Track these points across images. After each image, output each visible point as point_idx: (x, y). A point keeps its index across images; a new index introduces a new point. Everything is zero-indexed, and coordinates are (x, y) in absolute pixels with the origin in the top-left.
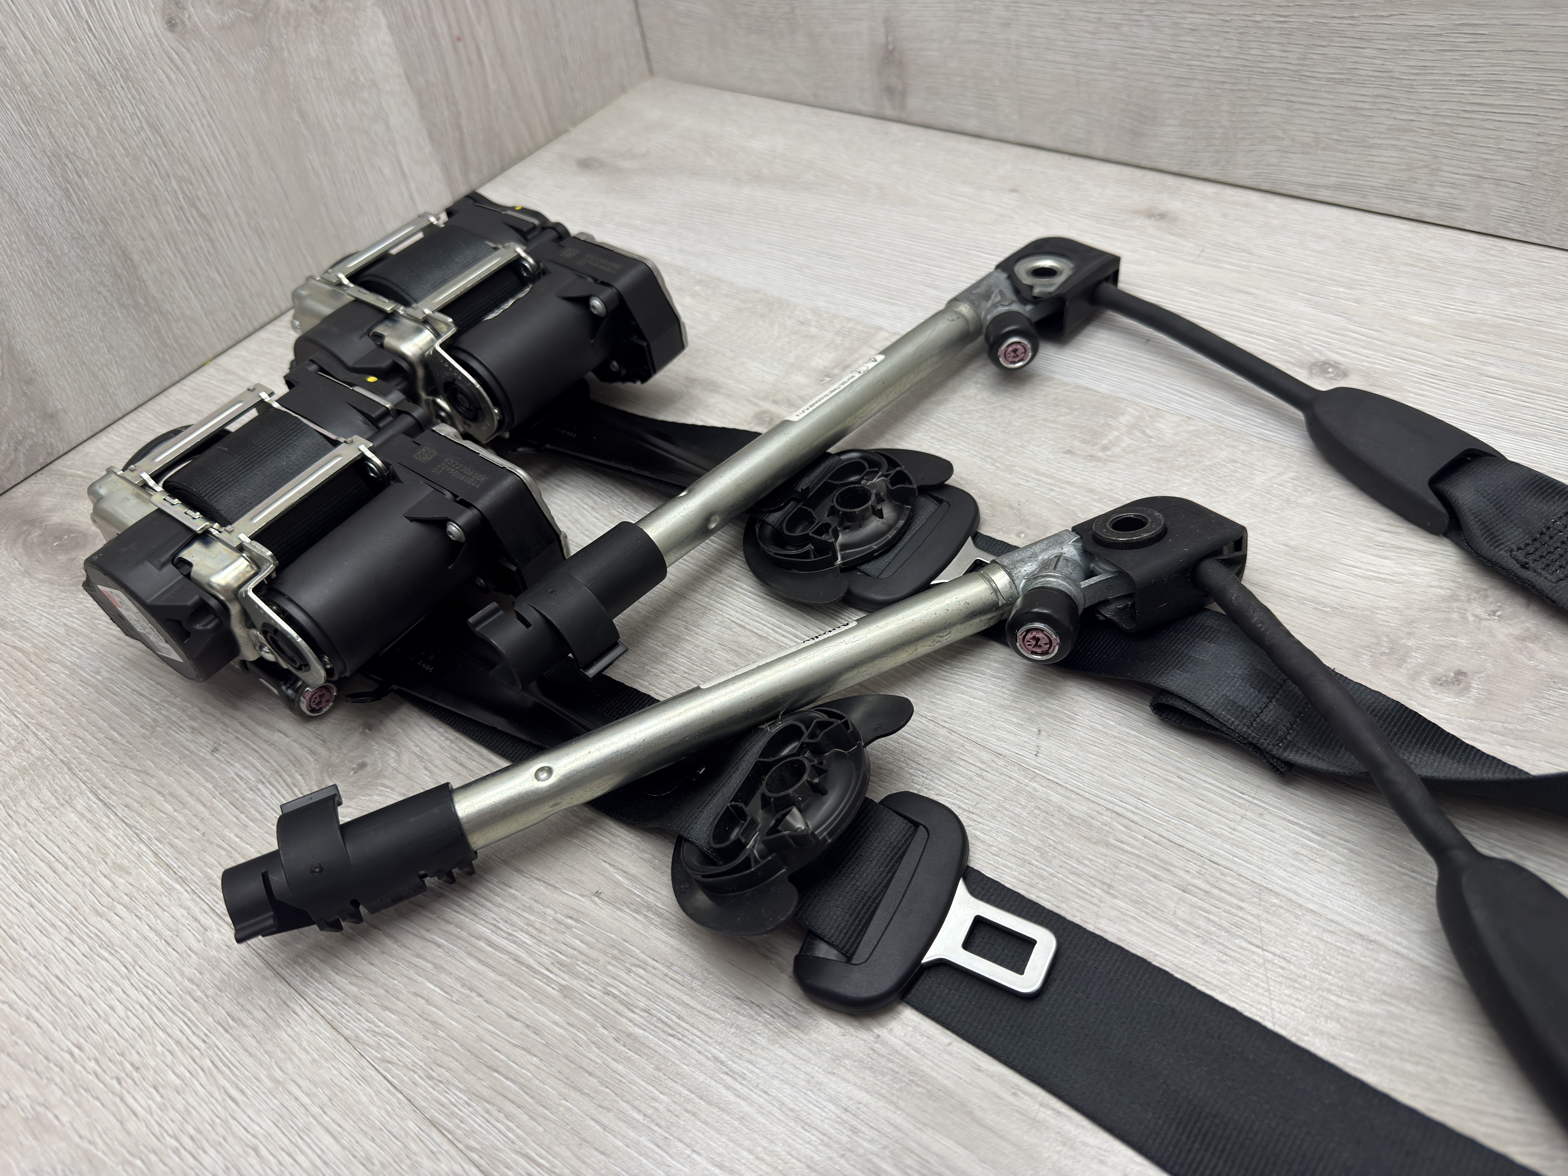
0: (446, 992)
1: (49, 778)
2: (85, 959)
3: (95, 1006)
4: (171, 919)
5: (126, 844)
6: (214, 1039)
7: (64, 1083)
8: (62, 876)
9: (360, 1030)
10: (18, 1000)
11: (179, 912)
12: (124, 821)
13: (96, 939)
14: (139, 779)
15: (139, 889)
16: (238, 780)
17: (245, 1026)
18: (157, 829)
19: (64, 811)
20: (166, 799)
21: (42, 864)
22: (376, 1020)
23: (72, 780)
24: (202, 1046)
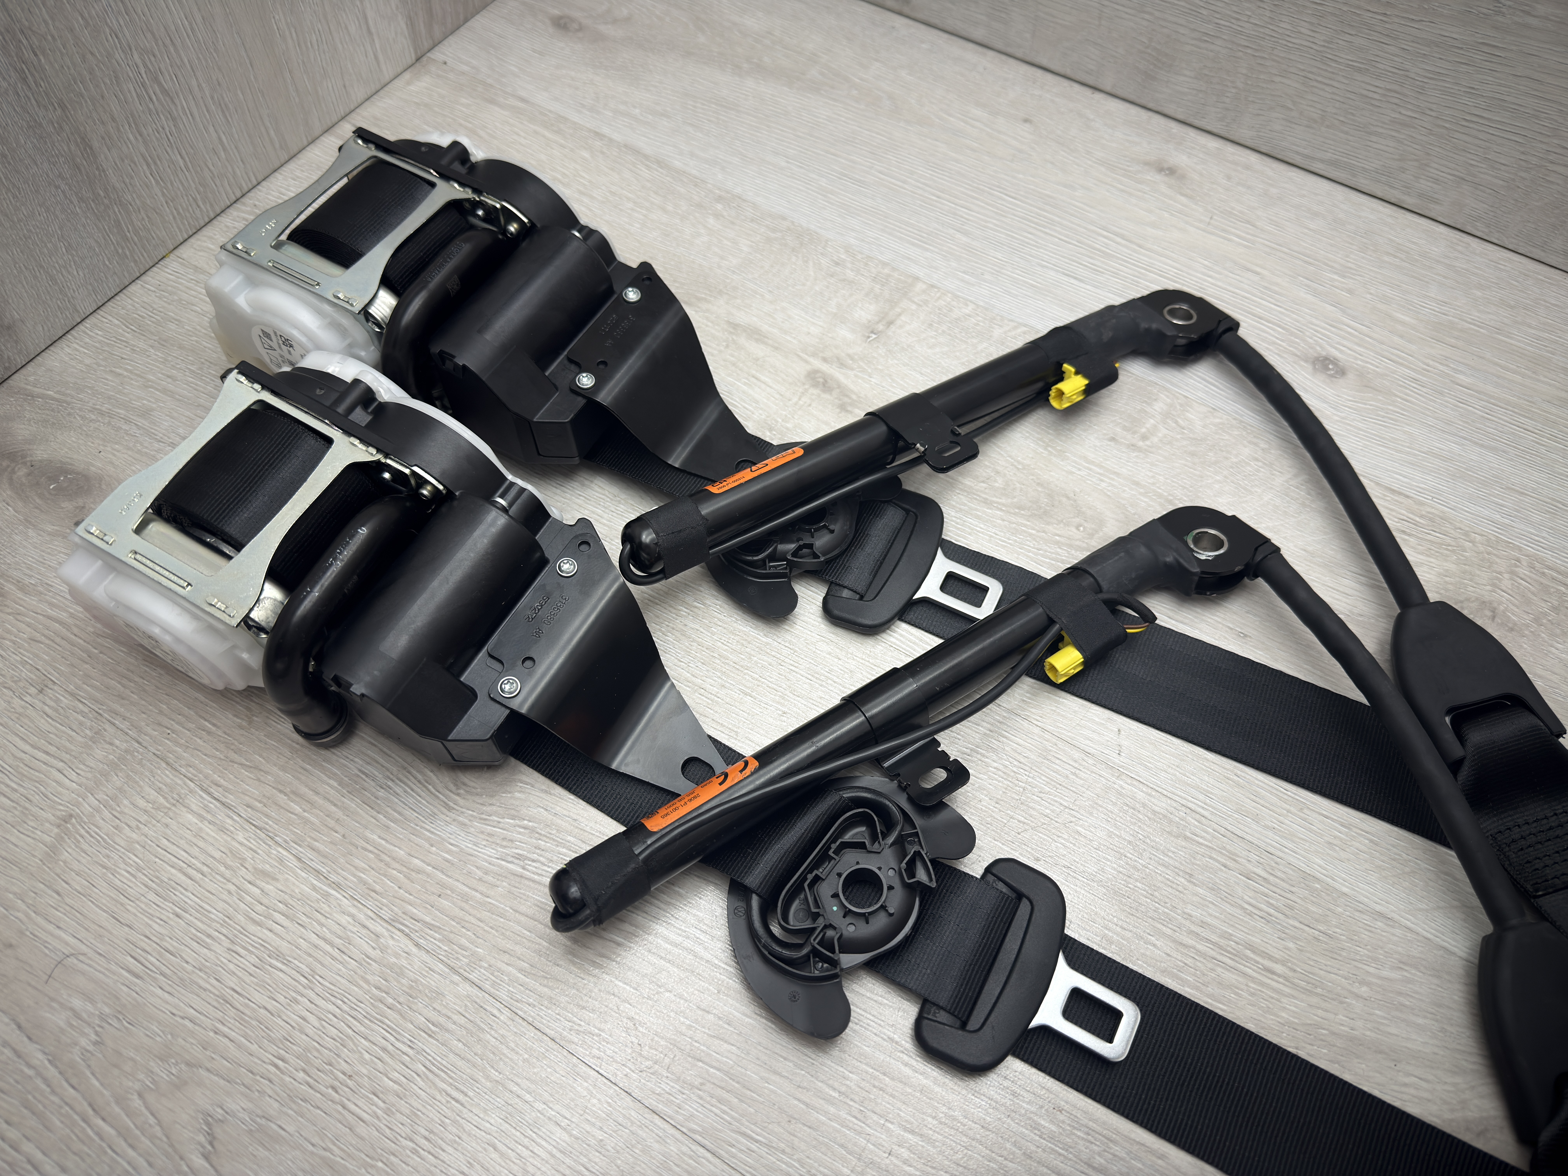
1: (147, 773)
2: (257, 970)
3: (285, 1018)
4: (338, 926)
5: (261, 847)
6: (420, 1044)
7: (278, 1094)
8: (201, 883)
9: (564, 1030)
10: (198, 1015)
11: (344, 920)
12: (251, 823)
13: (262, 949)
14: (252, 776)
15: (292, 896)
16: (364, 777)
17: (447, 1030)
18: (291, 830)
19: (178, 811)
20: (289, 799)
21: (173, 871)
22: (575, 1019)
23: (175, 776)
24: (410, 1052)
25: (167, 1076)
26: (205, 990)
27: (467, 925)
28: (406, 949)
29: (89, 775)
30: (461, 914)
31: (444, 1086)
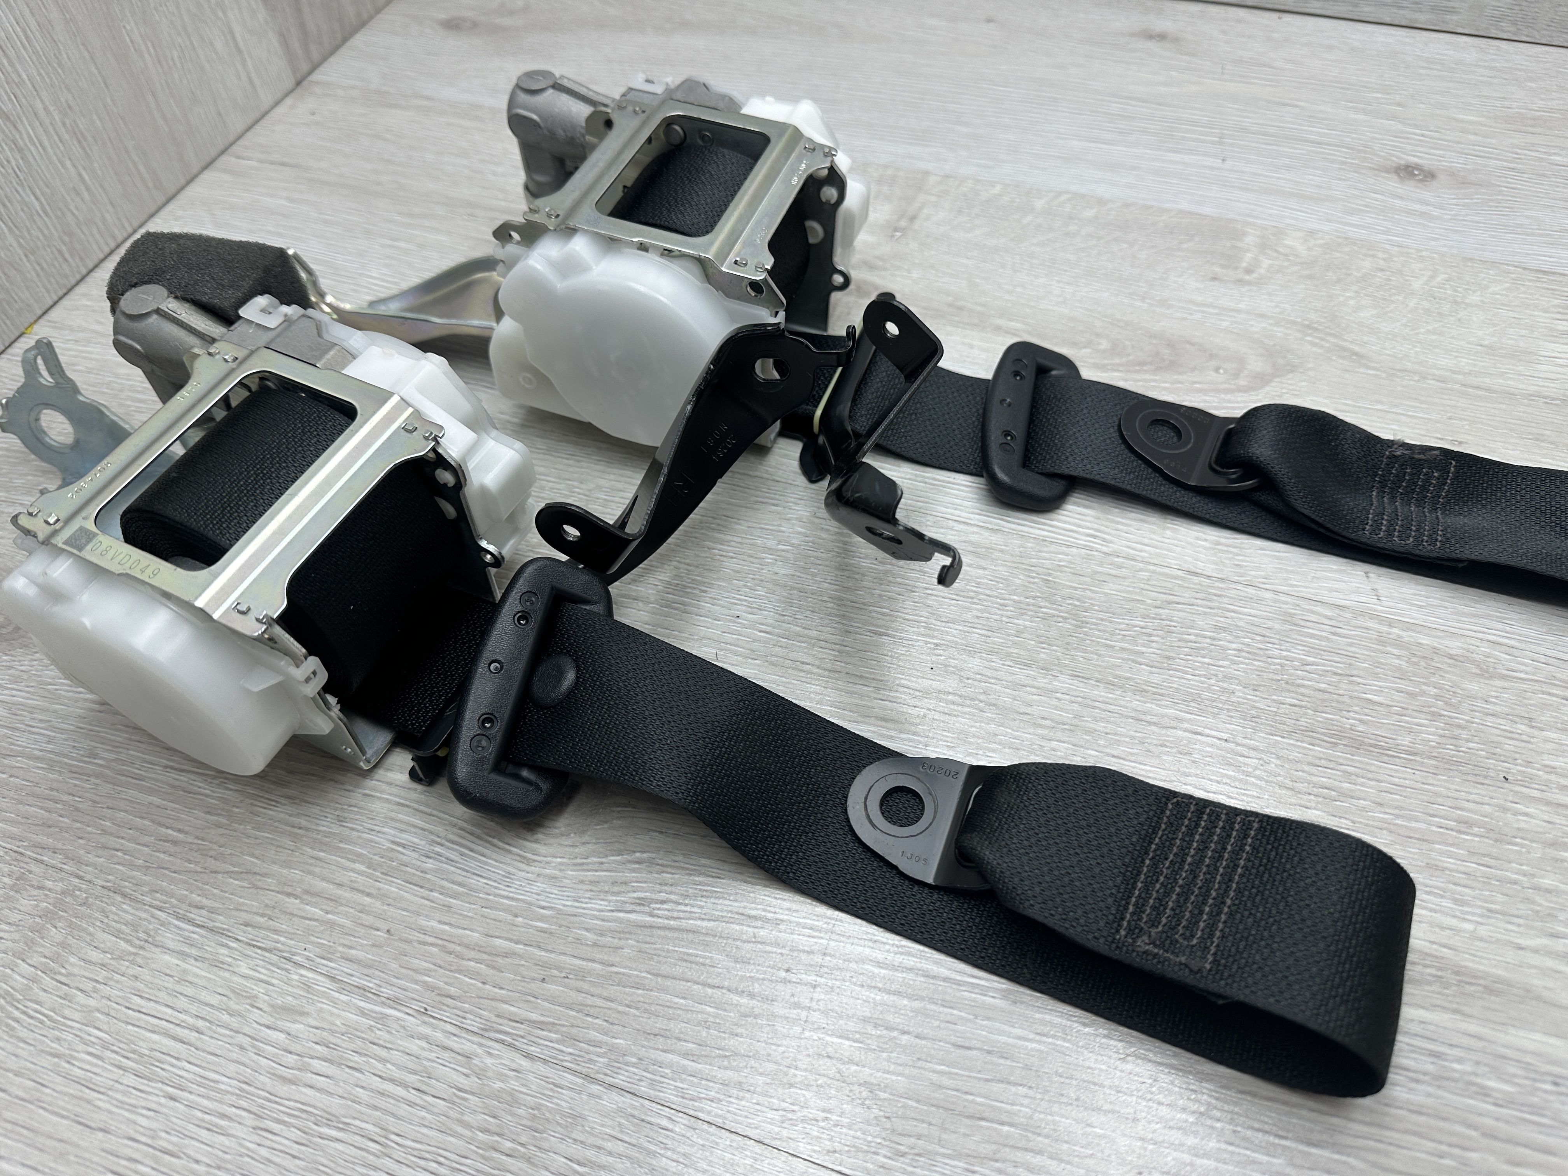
5: (275, 975)
8: (199, 1044)
11: (414, 1046)
12: (254, 946)
13: (304, 1115)
14: (243, 884)
16: (400, 849)
18: (312, 943)
19: (149, 955)
20: (302, 901)
21: (155, 1037)
23: (137, 909)
27: (592, 1011)
28: (514, 1066)
30: (580, 997)
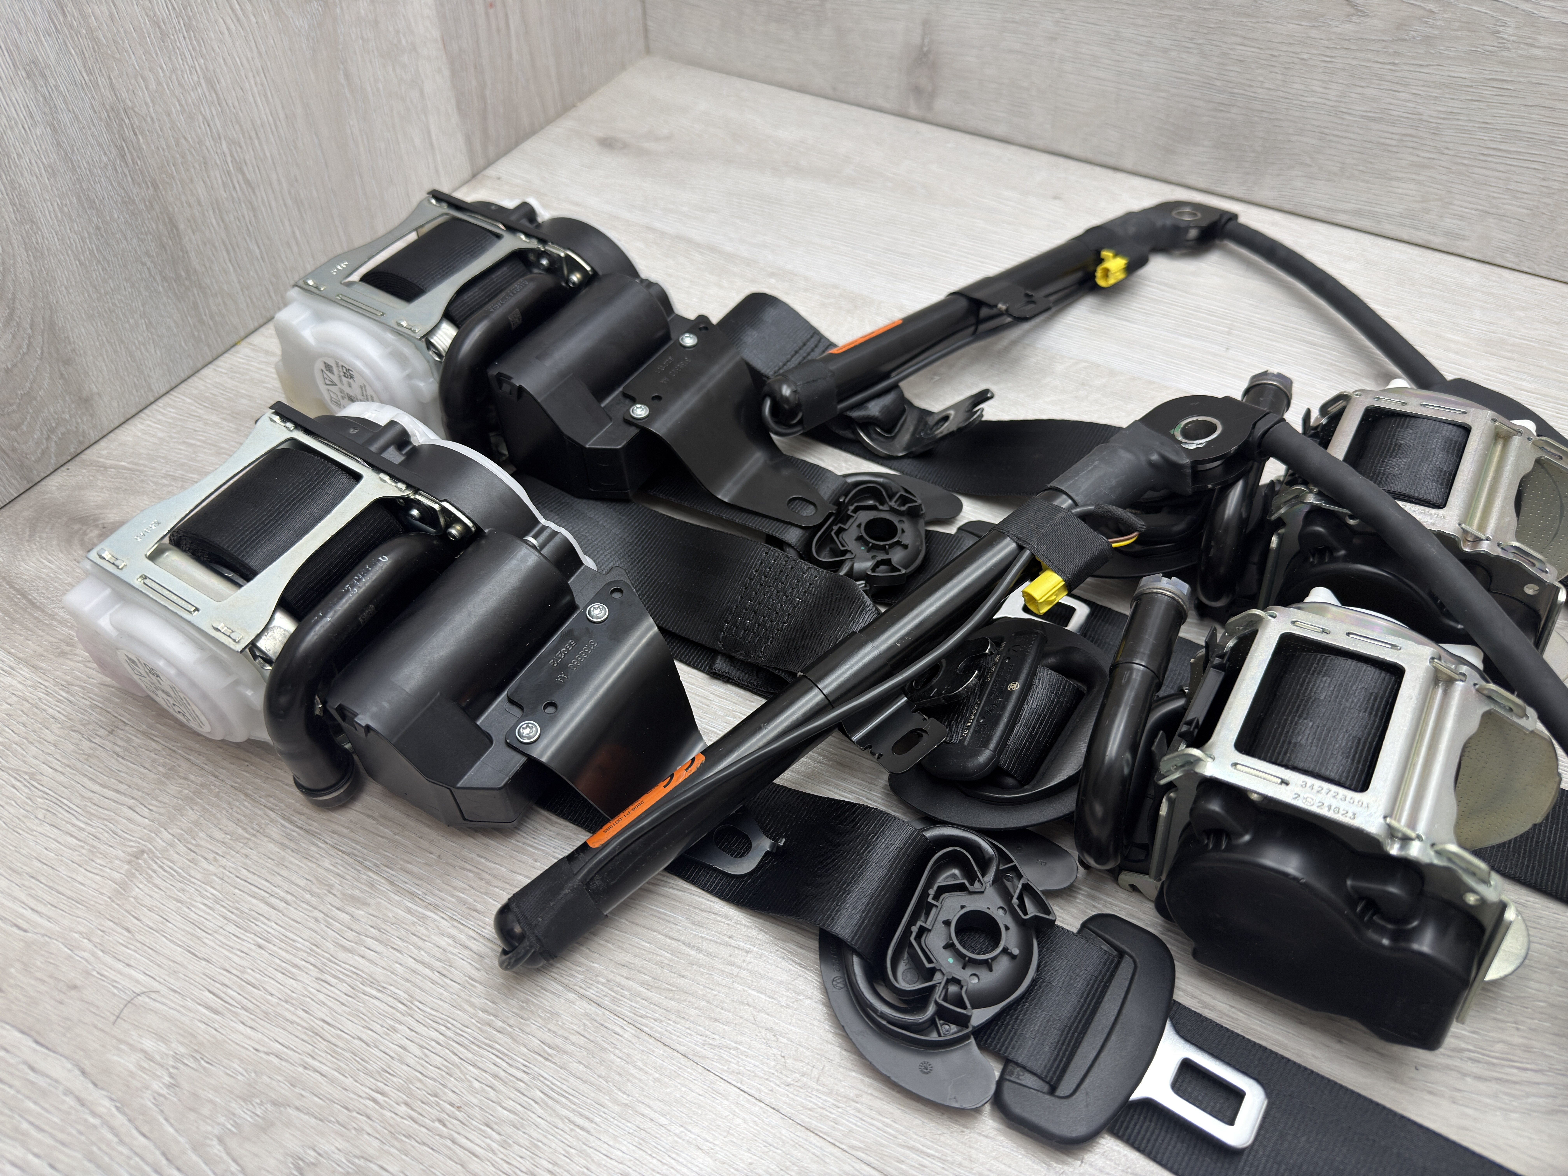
0: (772, 998)
1: (225, 806)
3: (383, 1048)
4: (437, 949)
6: (535, 1069)
7: (377, 1131)
9: (696, 1045)
10: (285, 1050)
15: (385, 921)
17: (565, 1052)
22: (708, 1033)
24: (525, 1077)
25: (251, 1117)
26: (292, 1023)
29: (163, 811)
31: (566, 1113)
